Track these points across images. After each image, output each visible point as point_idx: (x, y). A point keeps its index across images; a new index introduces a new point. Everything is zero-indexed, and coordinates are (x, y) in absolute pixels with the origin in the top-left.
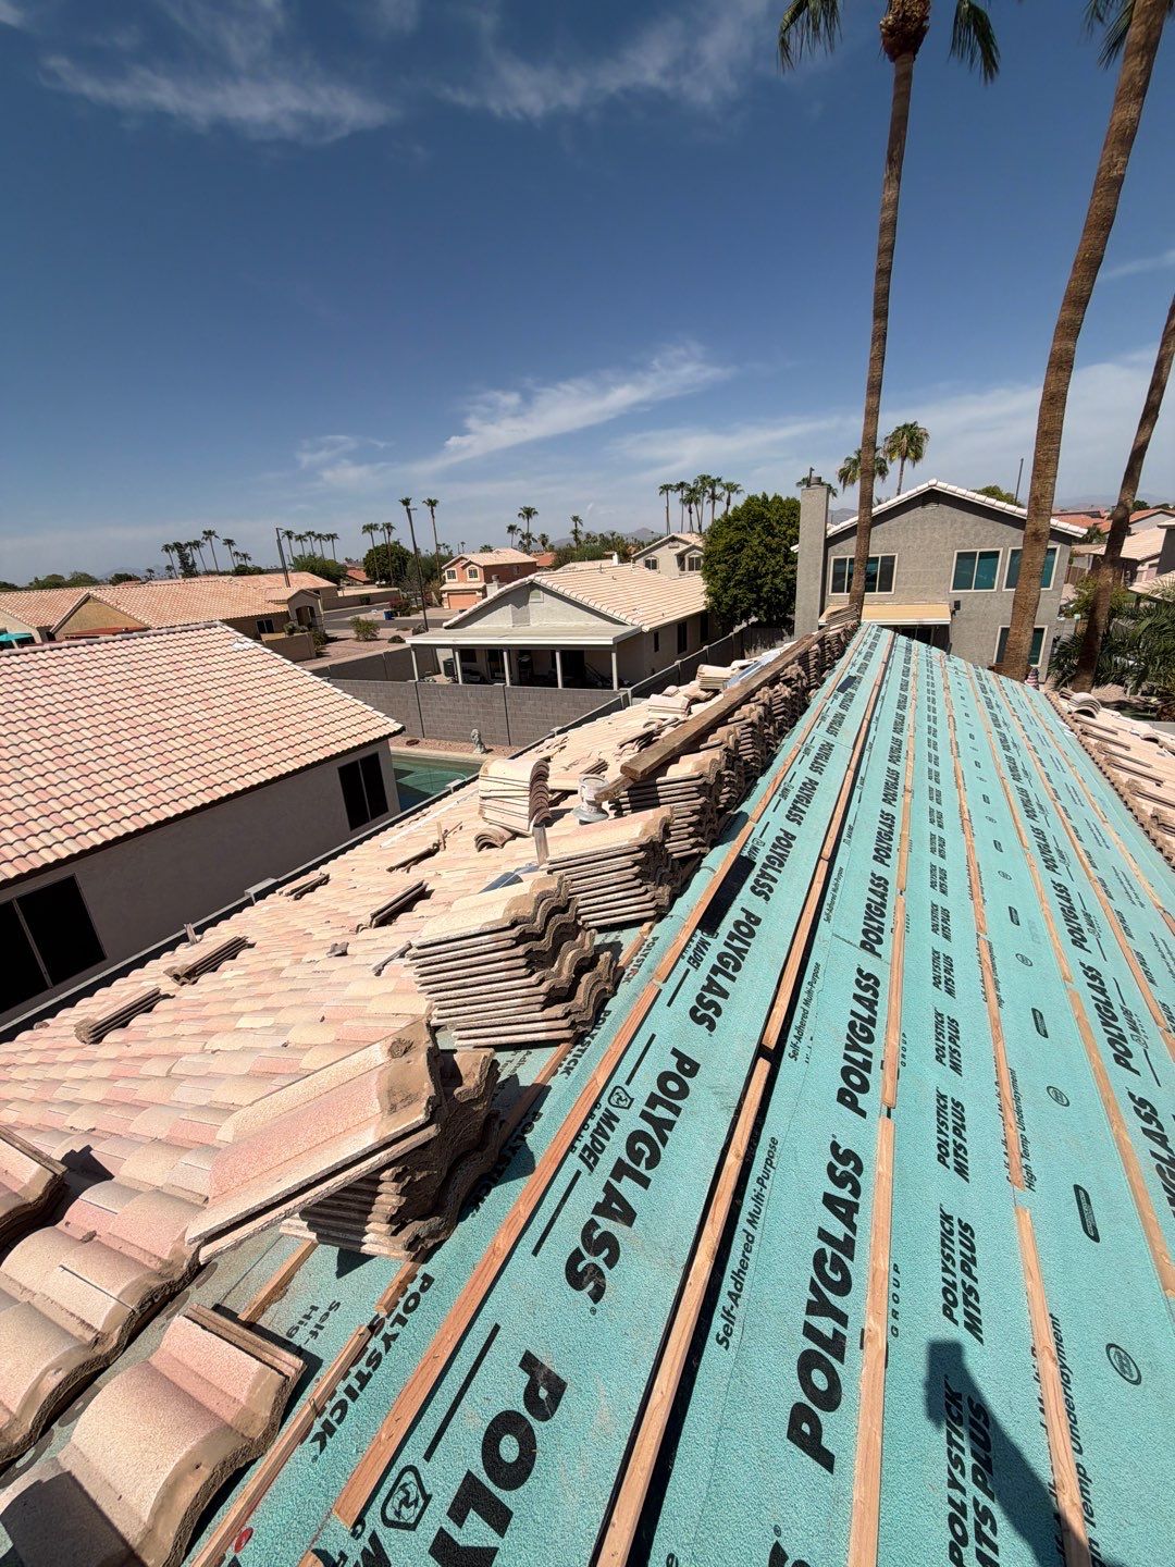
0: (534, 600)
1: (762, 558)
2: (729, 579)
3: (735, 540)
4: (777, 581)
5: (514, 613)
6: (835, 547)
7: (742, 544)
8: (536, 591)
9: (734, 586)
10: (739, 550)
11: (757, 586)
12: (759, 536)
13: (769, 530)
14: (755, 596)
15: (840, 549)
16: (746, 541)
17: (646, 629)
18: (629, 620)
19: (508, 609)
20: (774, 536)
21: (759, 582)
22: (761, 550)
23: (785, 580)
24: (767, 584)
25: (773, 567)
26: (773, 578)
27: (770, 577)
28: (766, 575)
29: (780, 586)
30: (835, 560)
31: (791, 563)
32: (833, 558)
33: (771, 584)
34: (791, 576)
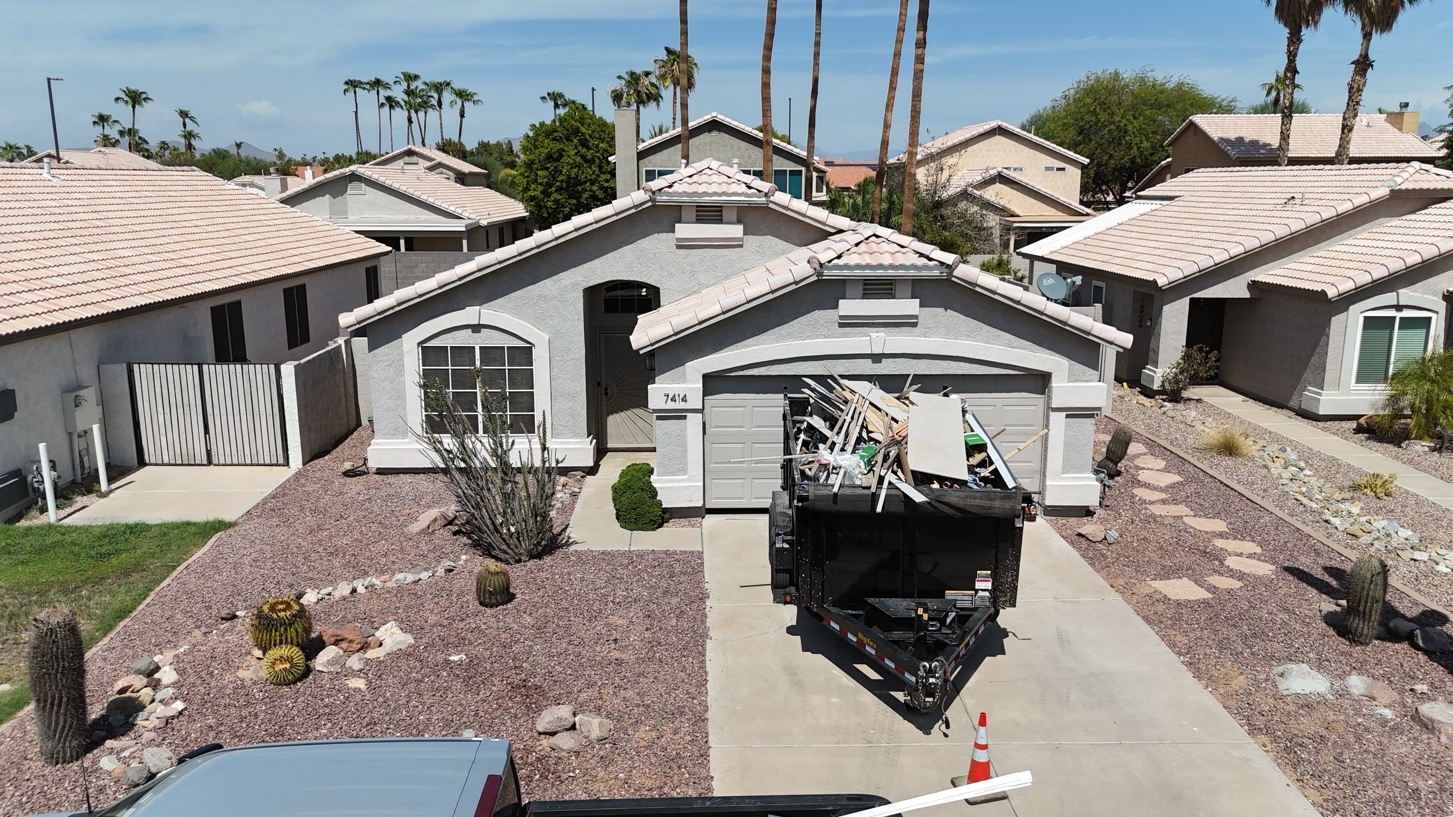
0: (353, 192)
1: (579, 166)
2: (549, 185)
3: (556, 149)
4: (595, 188)
5: (331, 205)
6: (646, 160)
7: (561, 153)
8: (356, 184)
9: (556, 191)
10: (558, 160)
11: (578, 192)
12: (576, 148)
13: (584, 143)
14: (574, 201)
15: (649, 162)
16: (564, 150)
17: (484, 223)
18: (466, 214)
19: (325, 200)
20: (589, 149)
21: (580, 188)
22: (578, 159)
23: (601, 188)
24: (586, 191)
25: (590, 175)
26: (591, 185)
27: (588, 184)
28: (585, 182)
29: (597, 193)
30: (646, 171)
31: (604, 173)
32: (644, 169)
33: (590, 191)
34: (606, 185)
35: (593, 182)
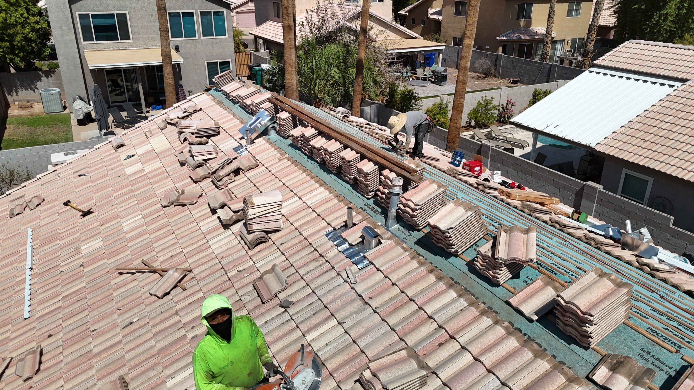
23: (34, 30)
24: (19, 33)
25: (19, 18)
26: (22, 28)
27: (19, 27)
28: (16, 25)
29: (30, 35)
30: (80, 16)
31: (33, 15)
32: (77, 14)
33: (22, 33)
34: (37, 27)
35: (23, 25)
